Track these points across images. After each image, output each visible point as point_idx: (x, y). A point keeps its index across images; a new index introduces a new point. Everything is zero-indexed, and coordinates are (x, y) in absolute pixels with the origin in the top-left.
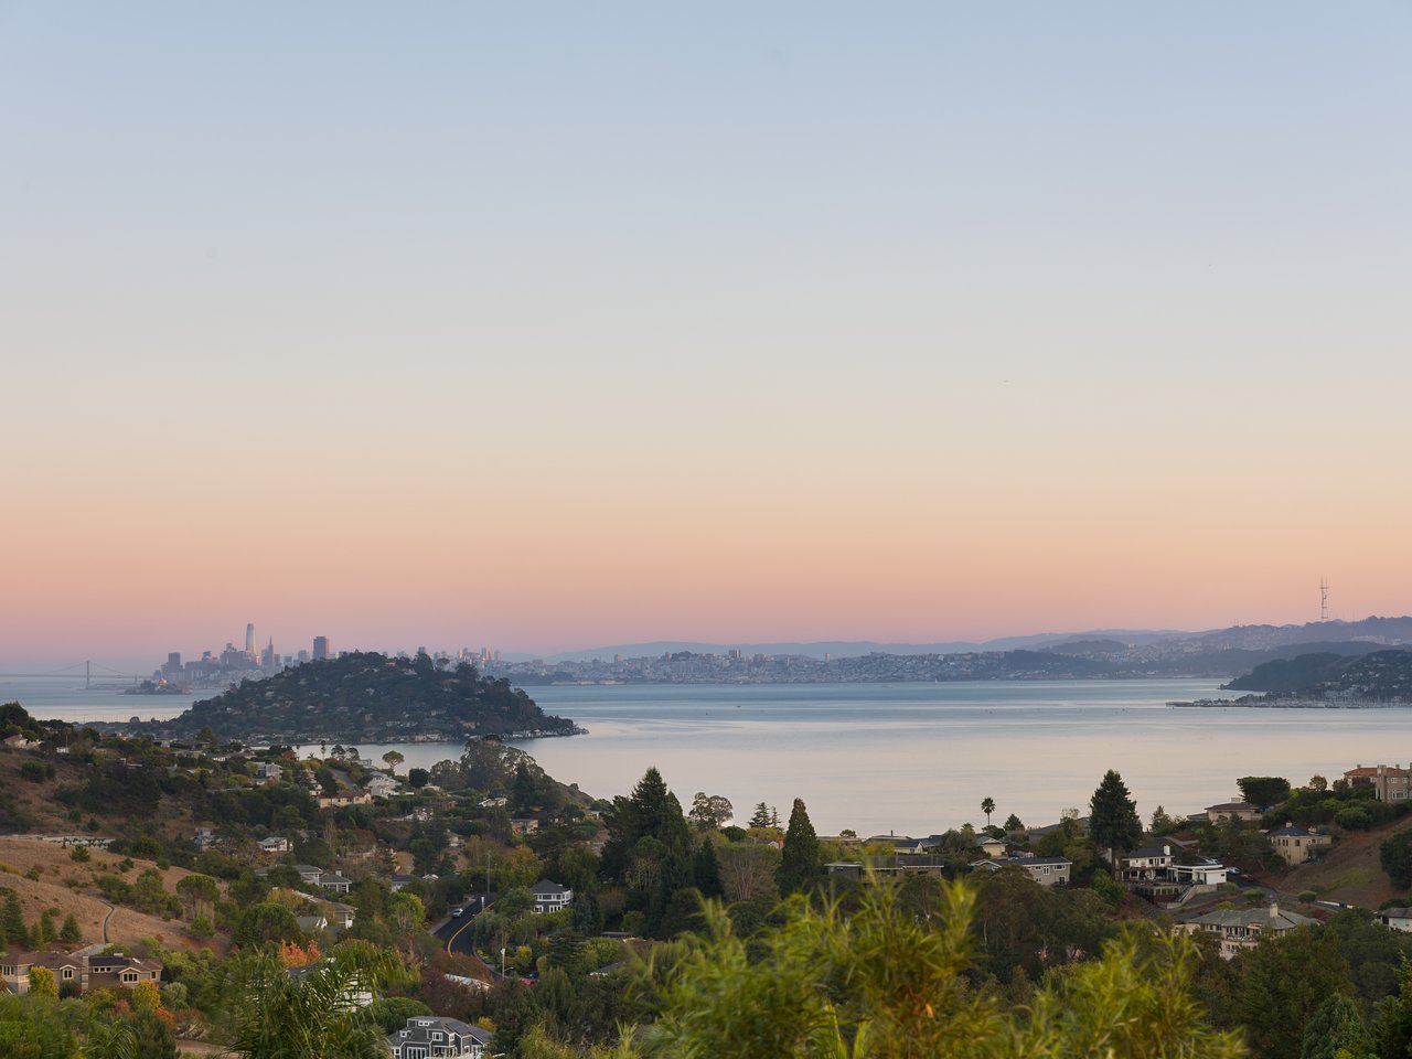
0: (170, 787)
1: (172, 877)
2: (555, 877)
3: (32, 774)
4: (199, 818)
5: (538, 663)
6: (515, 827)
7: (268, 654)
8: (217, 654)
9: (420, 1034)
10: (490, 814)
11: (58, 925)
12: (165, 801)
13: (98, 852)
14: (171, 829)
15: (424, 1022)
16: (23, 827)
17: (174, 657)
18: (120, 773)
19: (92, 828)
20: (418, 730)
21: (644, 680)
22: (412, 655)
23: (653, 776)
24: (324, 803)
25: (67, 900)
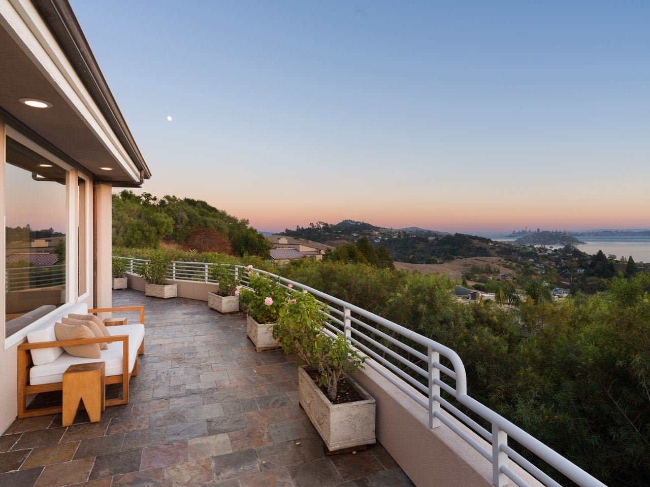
0: (514, 251)
1: (514, 264)
2: (581, 267)
3: (492, 249)
4: (518, 256)
5: (578, 233)
6: (574, 259)
7: (530, 231)
8: (521, 231)
9: (556, 290)
10: (569, 256)
11: (497, 270)
12: (513, 253)
13: (502, 260)
14: (514, 257)
15: (557, 289)
16: (491, 256)
17: (514, 232)
18: (506, 249)
19: (502, 256)
20: (556, 243)
21: (598, 235)
22: (555, 231)
23: (600, 251)
24: (539, 254)
25: (498, 267)
